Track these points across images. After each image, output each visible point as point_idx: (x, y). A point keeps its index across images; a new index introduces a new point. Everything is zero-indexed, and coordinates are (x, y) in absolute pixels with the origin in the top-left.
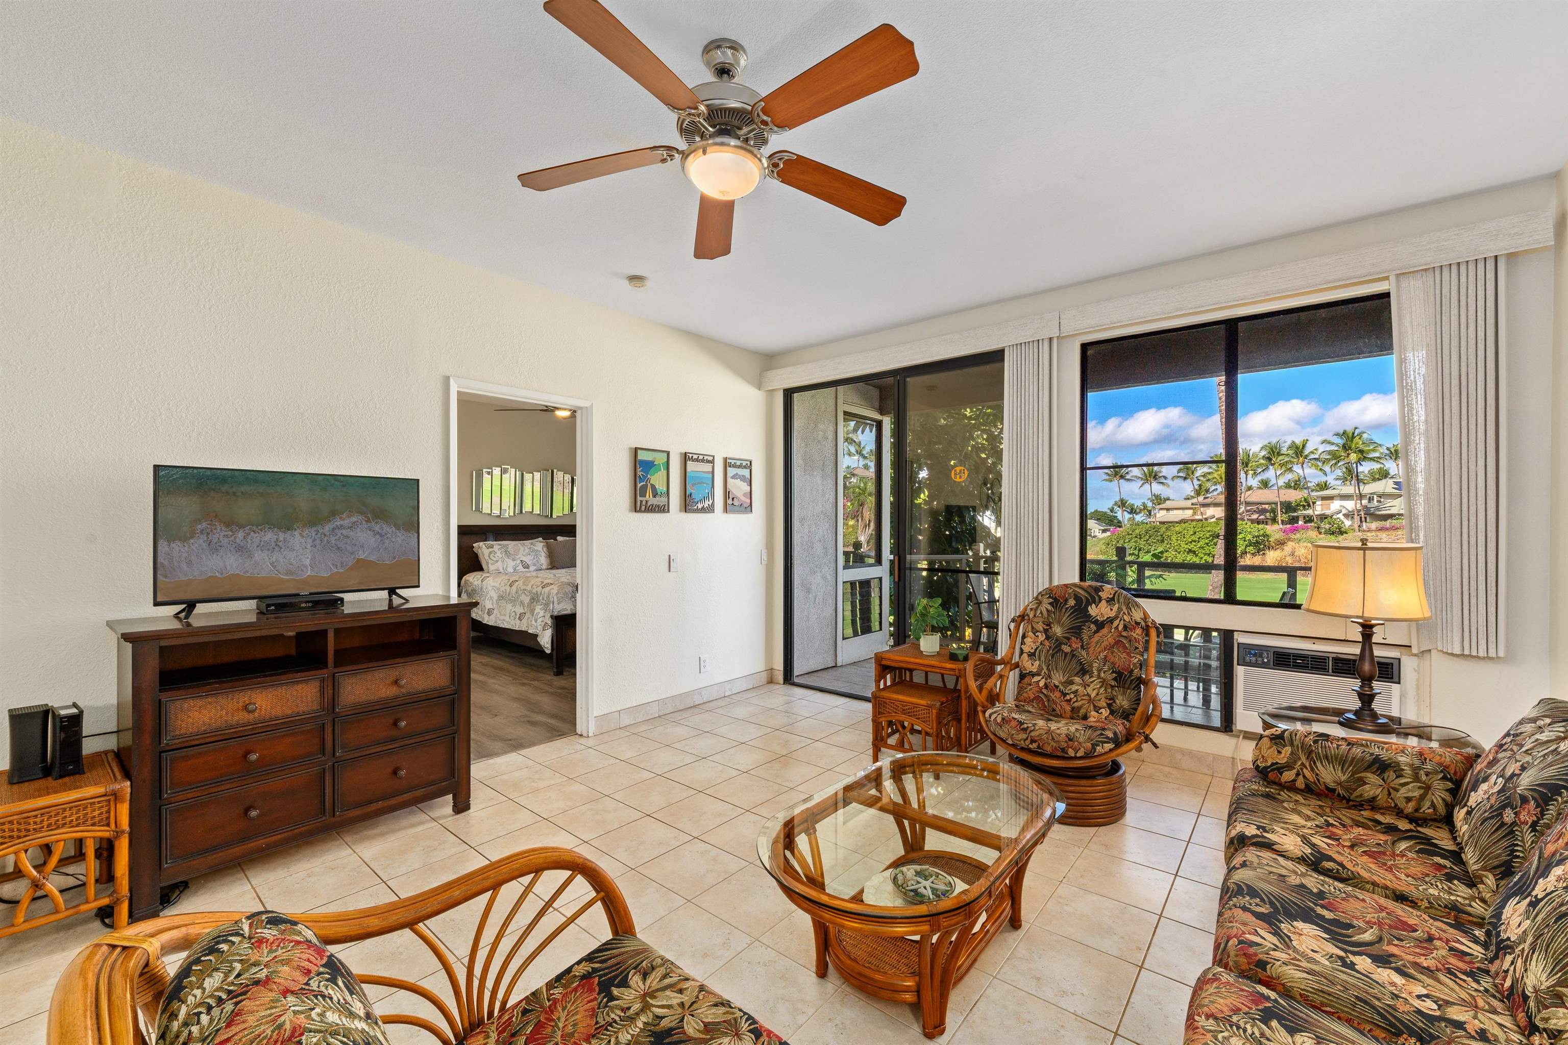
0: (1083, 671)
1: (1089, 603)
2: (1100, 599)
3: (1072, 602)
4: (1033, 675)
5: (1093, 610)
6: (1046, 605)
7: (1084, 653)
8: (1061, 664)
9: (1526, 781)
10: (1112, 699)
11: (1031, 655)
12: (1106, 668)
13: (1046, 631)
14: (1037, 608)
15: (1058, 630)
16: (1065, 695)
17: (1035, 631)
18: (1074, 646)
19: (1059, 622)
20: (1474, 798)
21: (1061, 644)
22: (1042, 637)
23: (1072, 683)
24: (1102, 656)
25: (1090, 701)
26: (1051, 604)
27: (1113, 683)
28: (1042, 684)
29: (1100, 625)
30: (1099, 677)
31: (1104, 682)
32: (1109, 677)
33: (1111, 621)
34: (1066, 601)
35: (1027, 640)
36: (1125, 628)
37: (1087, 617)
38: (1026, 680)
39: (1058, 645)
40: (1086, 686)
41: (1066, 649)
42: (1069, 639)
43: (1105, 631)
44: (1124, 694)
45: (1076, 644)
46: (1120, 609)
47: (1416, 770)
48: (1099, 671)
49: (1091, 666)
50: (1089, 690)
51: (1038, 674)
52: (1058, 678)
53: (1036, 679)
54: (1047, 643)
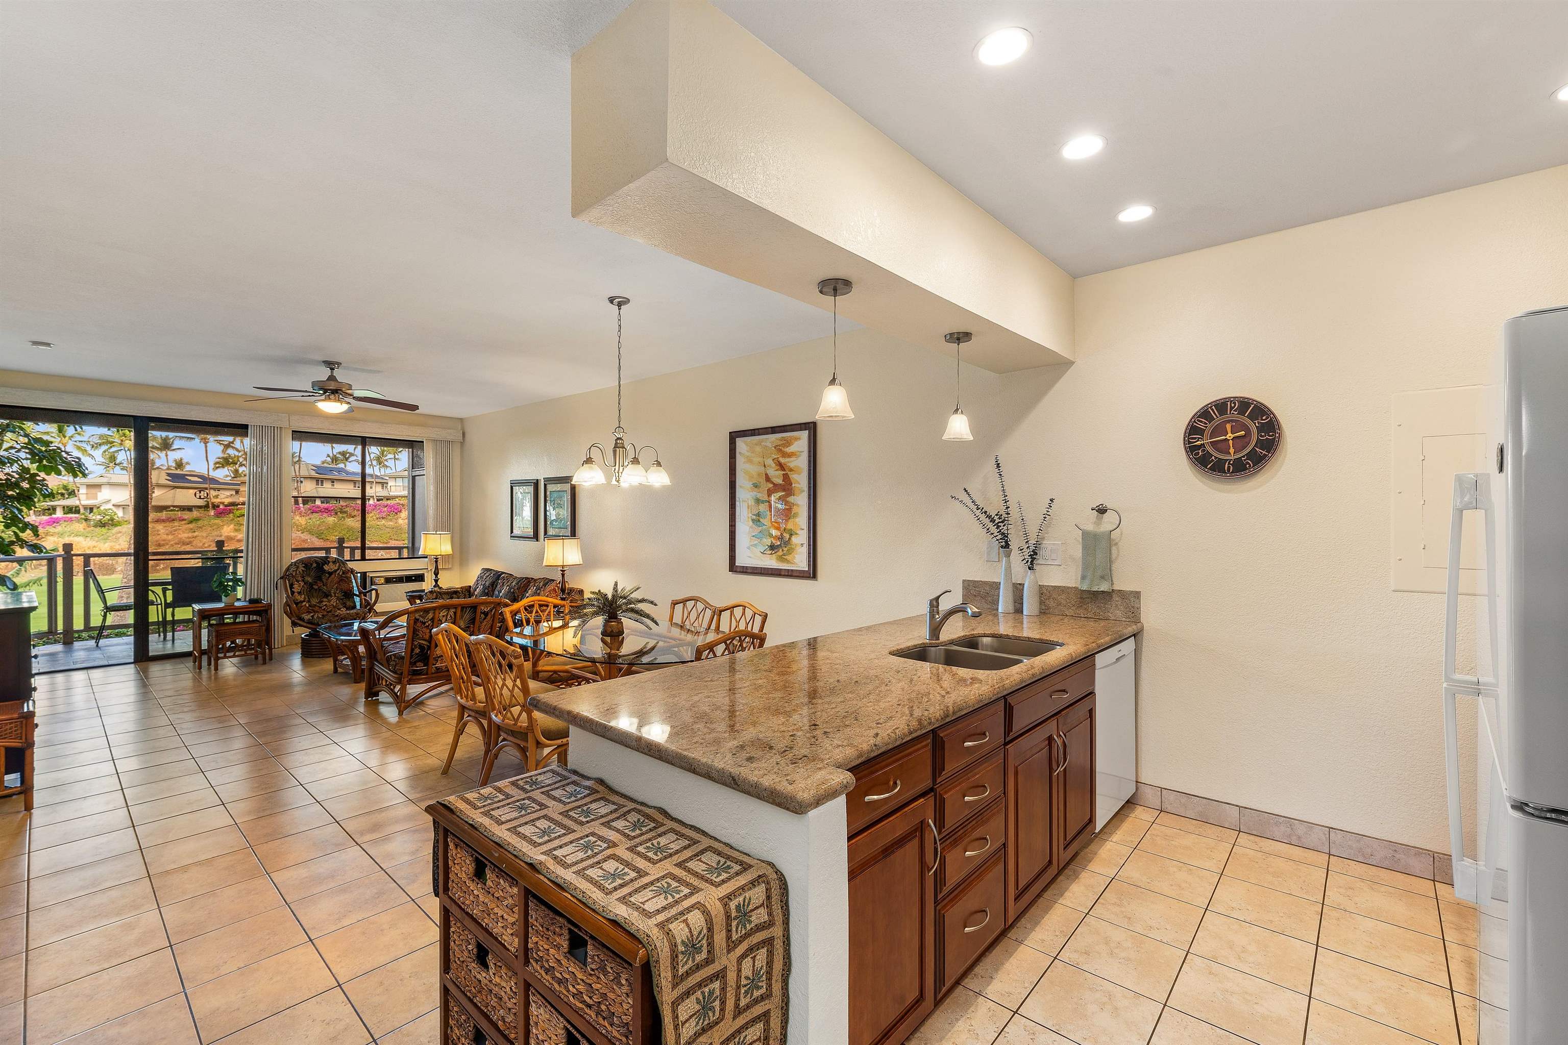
0: (327, 595)
1: (323, 565)
2: (329, 562)
3: (315, 565)
4: (302, 602)
5: (326, 567)
6: (301, 568)
7: (325, 587)
8: (314, 594)
9: (487, 584)
10: (344, 603)
11: (299, 593)
12: (338, 592)
13: (303, 581)
14: (296, 570)
15: (309, 579)
16: (321, 607)
17: (298, 581)
18: (319, 585)
19: (309, 575)
20: (476, 593)
21: (312, 585)
22: (302, 584)
23: (322, 602)
24: (335, 587)
25: (334, 607)
26: (304, 567)
27: (342, 597)
28: (307, 605)
29: (330, 574)
30: (335, 596)
31: (338, 598)
32: (339, 595)
33: (336, 571)
34: (312, 564)
35: (295, 586)
36: (343, 573)
37: (324, 571)
38: (299, 605)
39: (311, 585)
40: (329, 601)
41: (316, 587)
42: (316, 582)
43: (333, 576)
44: (349, 600)
45: (320, 584)
46: (340, 565)
47: (462, 591)
48: (335, 594)
49: (330, 592)
50: (332, 603)
51: (304, 601)
52: (314, 601)
53: (304, 603)
54: (305, 586)
